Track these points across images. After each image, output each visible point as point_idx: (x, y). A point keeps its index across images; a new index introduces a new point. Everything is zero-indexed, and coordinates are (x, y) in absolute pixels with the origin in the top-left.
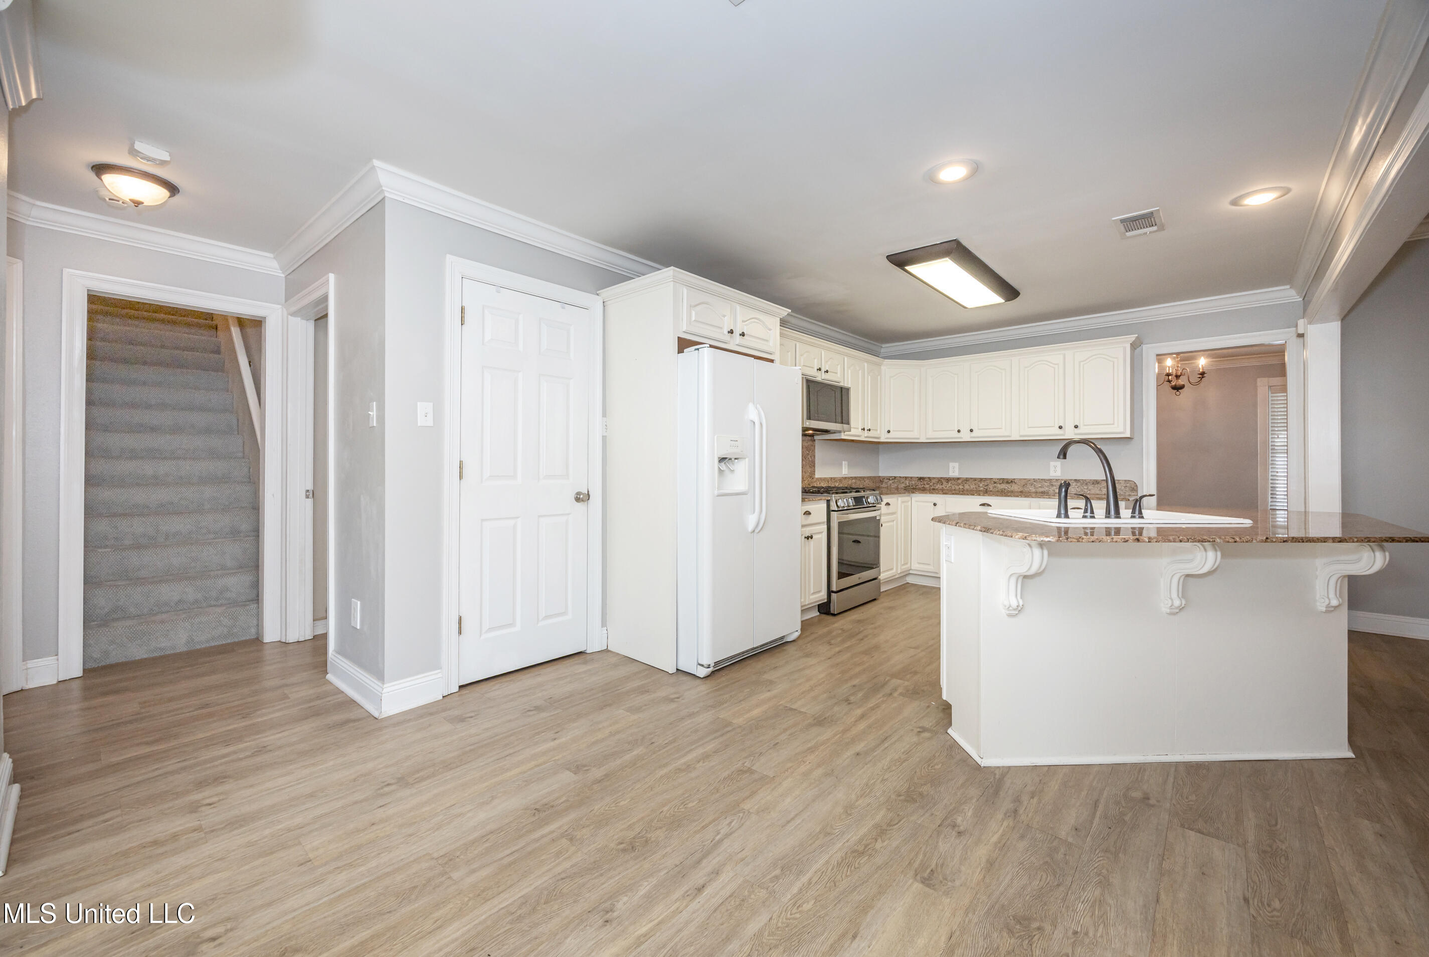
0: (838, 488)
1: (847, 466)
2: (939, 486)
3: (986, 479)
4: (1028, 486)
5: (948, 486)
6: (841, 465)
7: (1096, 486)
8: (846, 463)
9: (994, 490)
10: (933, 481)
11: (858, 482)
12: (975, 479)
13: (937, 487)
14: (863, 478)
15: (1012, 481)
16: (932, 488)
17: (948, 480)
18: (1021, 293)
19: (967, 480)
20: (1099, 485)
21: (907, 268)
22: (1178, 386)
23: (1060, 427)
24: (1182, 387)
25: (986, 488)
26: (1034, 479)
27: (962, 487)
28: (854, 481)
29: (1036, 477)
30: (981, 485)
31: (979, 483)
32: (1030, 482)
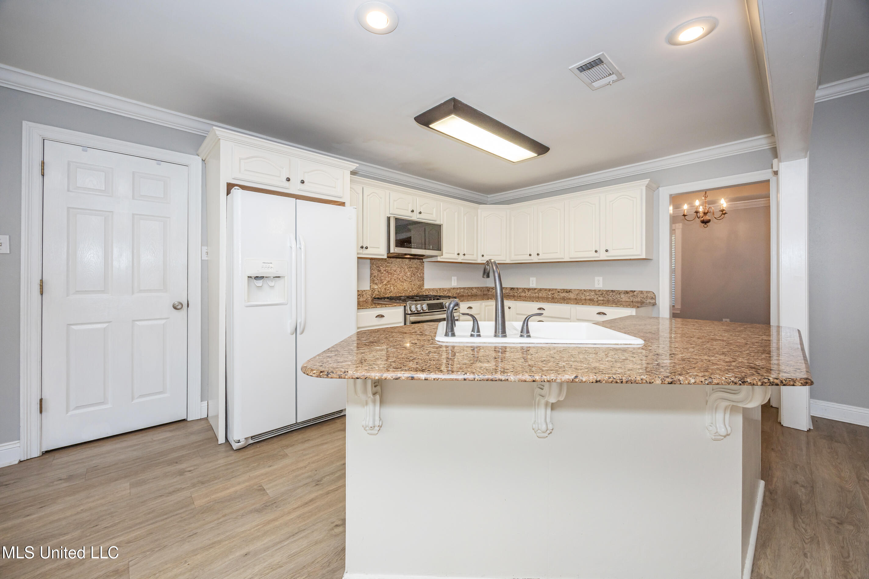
0: (436, 296)
1: (456, 280)
2: (523, 294)
3: (553, 290)
4: (581, 295)
5: (529, 294)
6: (451, 279)
7: (626, 295)
8: (456, 278)
9: (558, 297)
10: (520, 291)
11: (466, 291)
12: (546, 290)
13: (522, 295)
14: (472, 288)
15: (569, 291)
16: (519, 295)
17: (529, 290)
18: (550, 148)
19: (541, 290)
20: (628, 295)
21: (430, 126)
22: (705, 221)
23: (596, 251)
24: (709, 221)
25: (553, 295)
26: (584, 290)
27: (538, 295)
28: (462, 290)
29: (586, 289)
30: (550, 294)
31: (549, 292)
32: (581, 292)
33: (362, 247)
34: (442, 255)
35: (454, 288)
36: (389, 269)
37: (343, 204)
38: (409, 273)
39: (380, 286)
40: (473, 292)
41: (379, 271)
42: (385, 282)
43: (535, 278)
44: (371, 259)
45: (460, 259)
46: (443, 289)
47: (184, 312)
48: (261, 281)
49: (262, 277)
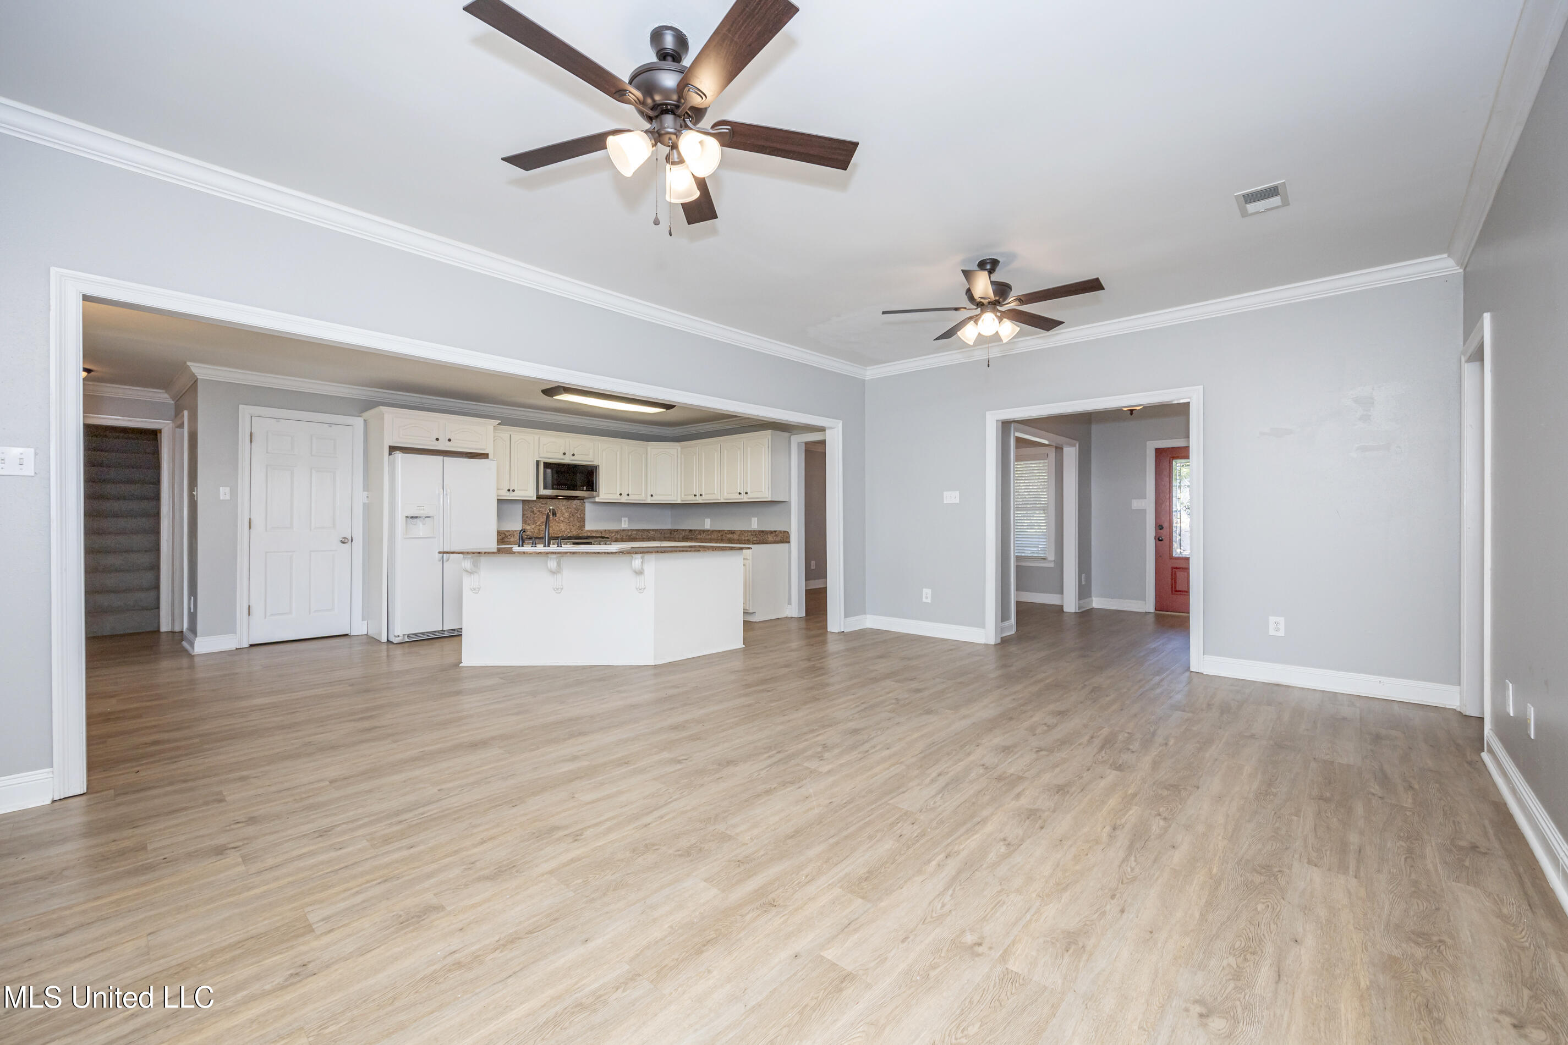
33: (509, 490)
34: (599, 496)
35: (623, 530)
36: (544, 510)
37: (485, 456)
38: (566, 514)
39: (533, 526)
40: (649, 534)
41: (533, 512)
42: (539, 523)
43: (709, 519)
44: (523, 501)
45: (624, 499)
46: (609, 530)
47: (347, 546)
48: (416, 520)
49: (417, 517)
